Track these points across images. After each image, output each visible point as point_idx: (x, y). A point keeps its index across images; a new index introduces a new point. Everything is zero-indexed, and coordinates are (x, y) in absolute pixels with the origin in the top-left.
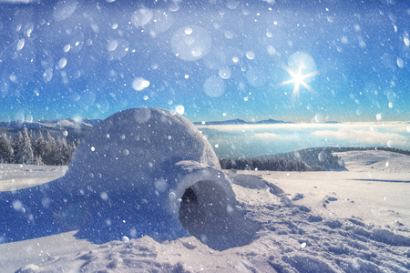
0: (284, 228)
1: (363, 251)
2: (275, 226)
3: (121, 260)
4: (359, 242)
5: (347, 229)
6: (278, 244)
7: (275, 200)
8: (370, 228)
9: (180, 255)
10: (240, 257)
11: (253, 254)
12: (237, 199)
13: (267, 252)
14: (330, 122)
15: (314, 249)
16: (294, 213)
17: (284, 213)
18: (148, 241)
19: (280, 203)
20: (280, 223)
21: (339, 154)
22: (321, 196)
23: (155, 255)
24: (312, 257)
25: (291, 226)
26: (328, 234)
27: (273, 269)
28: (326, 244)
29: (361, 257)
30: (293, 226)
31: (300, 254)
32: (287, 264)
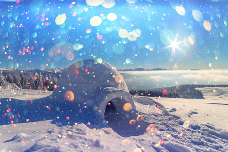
0: (164, 127)
1: (214, 144)
2: (158, 126)
3: (66, 134)
4: (211, 139)
5: (204, 130)
6: (159, 136)
7: (159, 111)
8: (219, 130)
9: (99, 136)
10: (135, 141)
11: (143, 140)
12: (137, 110)
13: (151, 140)
14: (194, 70)
15: (181, 140)
16: (170, 119)
17: (164, 119)
18: (83, 126)
19: (162, 113)
20: (161, 124)
21: (200, 89)
22: (188, 111)
23: (85, 134)
24: (180, 145)
25: (167, 126)
26: (191, 133)
27: (154, 150)
28: (189, 138)
29: (213, 148)
30: (169, 126)
31: (172, 142)
32: (163, 148)
